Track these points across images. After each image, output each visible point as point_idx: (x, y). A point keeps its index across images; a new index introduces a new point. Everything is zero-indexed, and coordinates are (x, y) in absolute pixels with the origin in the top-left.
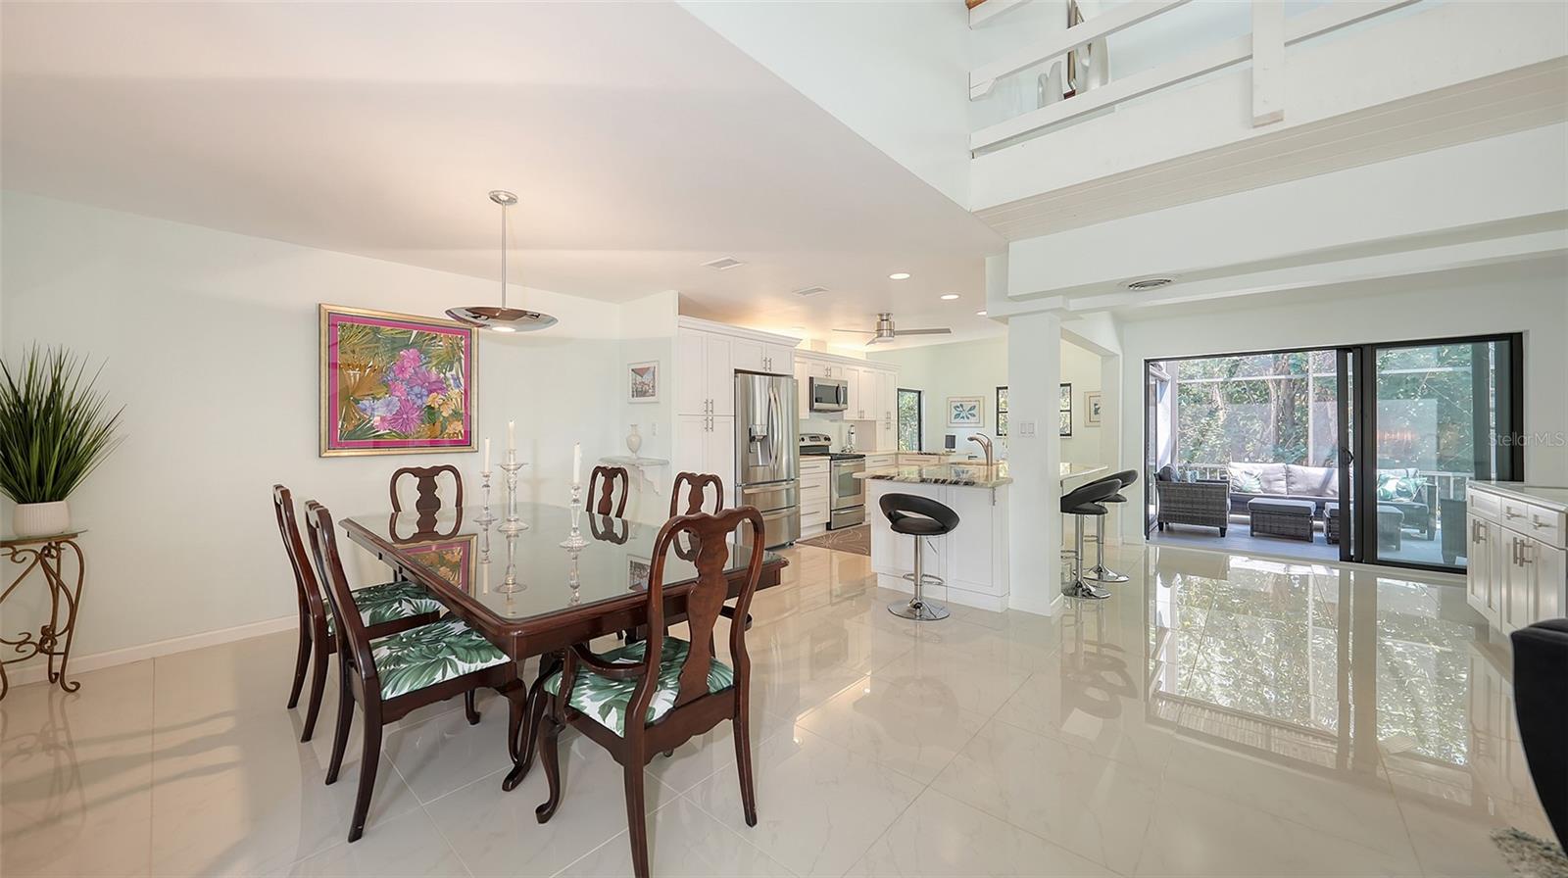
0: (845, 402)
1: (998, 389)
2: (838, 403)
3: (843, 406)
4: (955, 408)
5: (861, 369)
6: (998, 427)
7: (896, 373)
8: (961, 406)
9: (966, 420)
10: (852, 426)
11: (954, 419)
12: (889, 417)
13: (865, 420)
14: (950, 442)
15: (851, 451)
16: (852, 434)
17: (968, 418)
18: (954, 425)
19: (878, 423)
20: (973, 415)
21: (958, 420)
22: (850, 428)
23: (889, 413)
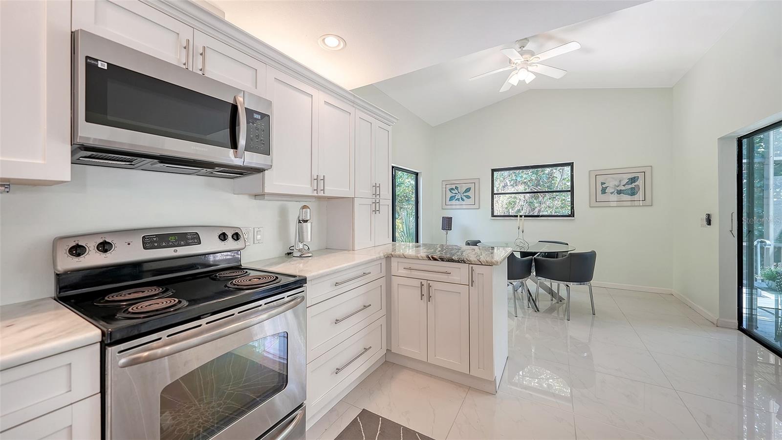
1: (495, 170)
4: (450, 190)
5: (320, 96)
6: (493, 209)
7: (389, 128)
8: (457, 188)
9: (461, 202)
10: (304, 207)
11: (450, 201)
12: (376, 193)
13: (324, 195)
14: (447, 224)
15: (304, 254)
16: (306, 221)
17: (463, 200)
18: (449, 207)
19: (357, 202)
20: (468, 197)
21: (454, 202)
22: (301, 210)
23: (376, 187)
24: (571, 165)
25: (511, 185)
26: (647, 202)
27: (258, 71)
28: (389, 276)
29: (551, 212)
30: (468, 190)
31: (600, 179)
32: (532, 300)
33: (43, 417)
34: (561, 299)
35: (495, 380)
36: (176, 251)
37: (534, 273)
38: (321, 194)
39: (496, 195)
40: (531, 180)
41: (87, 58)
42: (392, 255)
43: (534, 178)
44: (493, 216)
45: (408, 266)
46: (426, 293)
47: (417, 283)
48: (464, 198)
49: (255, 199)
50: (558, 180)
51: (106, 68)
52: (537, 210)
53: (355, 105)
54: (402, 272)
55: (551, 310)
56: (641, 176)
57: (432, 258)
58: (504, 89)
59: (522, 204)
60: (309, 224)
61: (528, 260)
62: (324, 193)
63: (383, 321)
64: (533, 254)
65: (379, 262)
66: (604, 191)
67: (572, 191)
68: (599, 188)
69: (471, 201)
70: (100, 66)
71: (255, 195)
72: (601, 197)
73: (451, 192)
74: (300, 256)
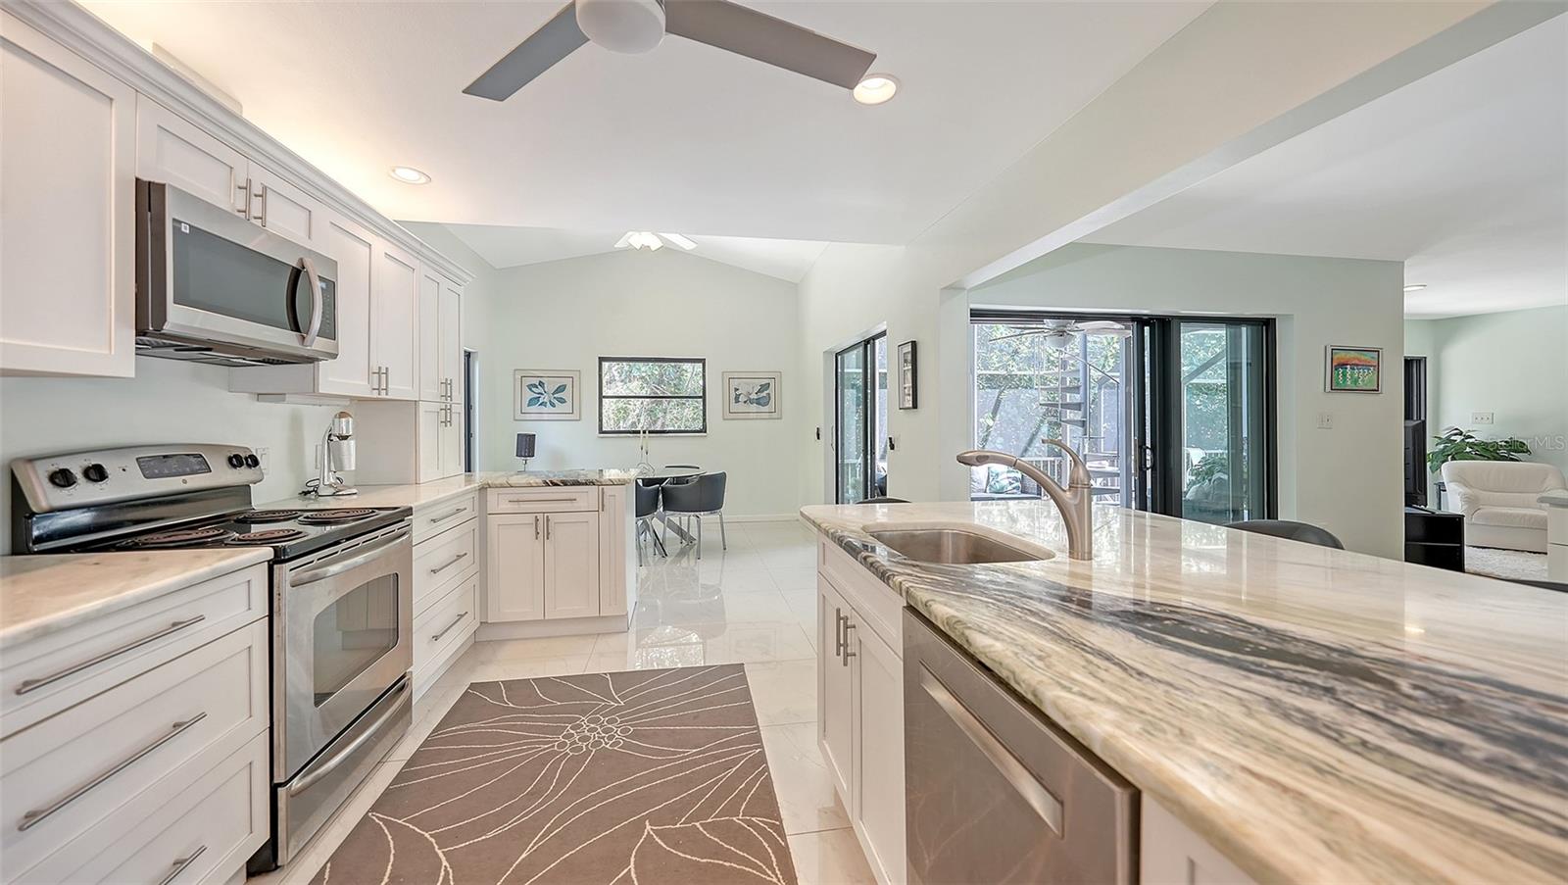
0: (329, 331)
1: (602, 360)
2: (296, 327)
3: (319, 344)
4: (529, 387)
5: (380, 246)
6: (601, 420)
7: (460, 290)
8: (541, 384)
9: (549, 409)
10: (342, 415)
11: (529, 405)
12: (446, 393)
13: (387, 397)
14: (526, 446)
15: (340, 491)
16: (345, 438)
17: (553, 405)
18: (528, 417)
19: (422, 407)
20: (562, 401)
21: (535, 408)
22: (337, 420)
23: (447, 383)
24: (703, 361)
25: (622, 381)
26: (776, 414)
27: (312, 213)
28: (483, 515)
29: (679, 427)
30: (561, 389)
31: (735, 383)
32: (659, 544)
33: (51, 720)
34: (692, 539)
35: (627, 614)
36: (185, 482)
37: (661, 509)
38: (383, 395)
39: (607, 400)
40: (653, 374)
41: (174, 220)
42: (488, 484)
43: (656, 373)
44: (601, 432)
45: (512, 498)
46: (543, 529)
47: (530, 518)
48: (556, 402)
49: (258, 400)
50: (689, 375)
51: (188, 231)
52: (659, 423)
53: (420, 257)
54: (505, 506)
55: (683, 553)
56: (772, 382)
57: (551, 481)
58: (620, 245)
59: (637, 413)
60: (352, 443)
61: (653, 489)
62: (387, 394)
63: (476, 579)
64: (661, 481)
65: (471, 496)
66: (737, 401)
67: (704, 397)
68: (733, 396)
69: (566, 407)
70: (183, 230)
71: (258, 394)
72: (735, 407)
73: (530, 389)
74: (334, 495)
